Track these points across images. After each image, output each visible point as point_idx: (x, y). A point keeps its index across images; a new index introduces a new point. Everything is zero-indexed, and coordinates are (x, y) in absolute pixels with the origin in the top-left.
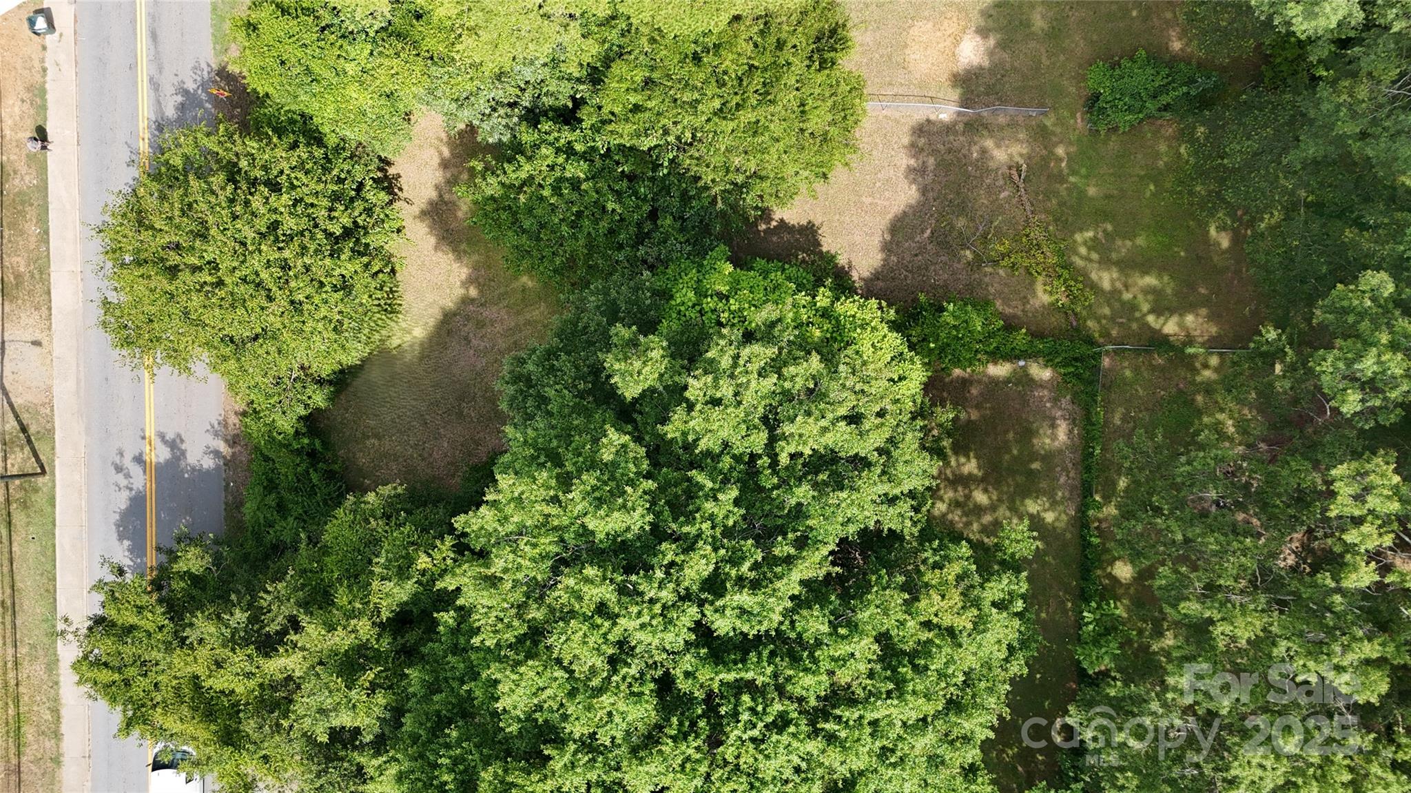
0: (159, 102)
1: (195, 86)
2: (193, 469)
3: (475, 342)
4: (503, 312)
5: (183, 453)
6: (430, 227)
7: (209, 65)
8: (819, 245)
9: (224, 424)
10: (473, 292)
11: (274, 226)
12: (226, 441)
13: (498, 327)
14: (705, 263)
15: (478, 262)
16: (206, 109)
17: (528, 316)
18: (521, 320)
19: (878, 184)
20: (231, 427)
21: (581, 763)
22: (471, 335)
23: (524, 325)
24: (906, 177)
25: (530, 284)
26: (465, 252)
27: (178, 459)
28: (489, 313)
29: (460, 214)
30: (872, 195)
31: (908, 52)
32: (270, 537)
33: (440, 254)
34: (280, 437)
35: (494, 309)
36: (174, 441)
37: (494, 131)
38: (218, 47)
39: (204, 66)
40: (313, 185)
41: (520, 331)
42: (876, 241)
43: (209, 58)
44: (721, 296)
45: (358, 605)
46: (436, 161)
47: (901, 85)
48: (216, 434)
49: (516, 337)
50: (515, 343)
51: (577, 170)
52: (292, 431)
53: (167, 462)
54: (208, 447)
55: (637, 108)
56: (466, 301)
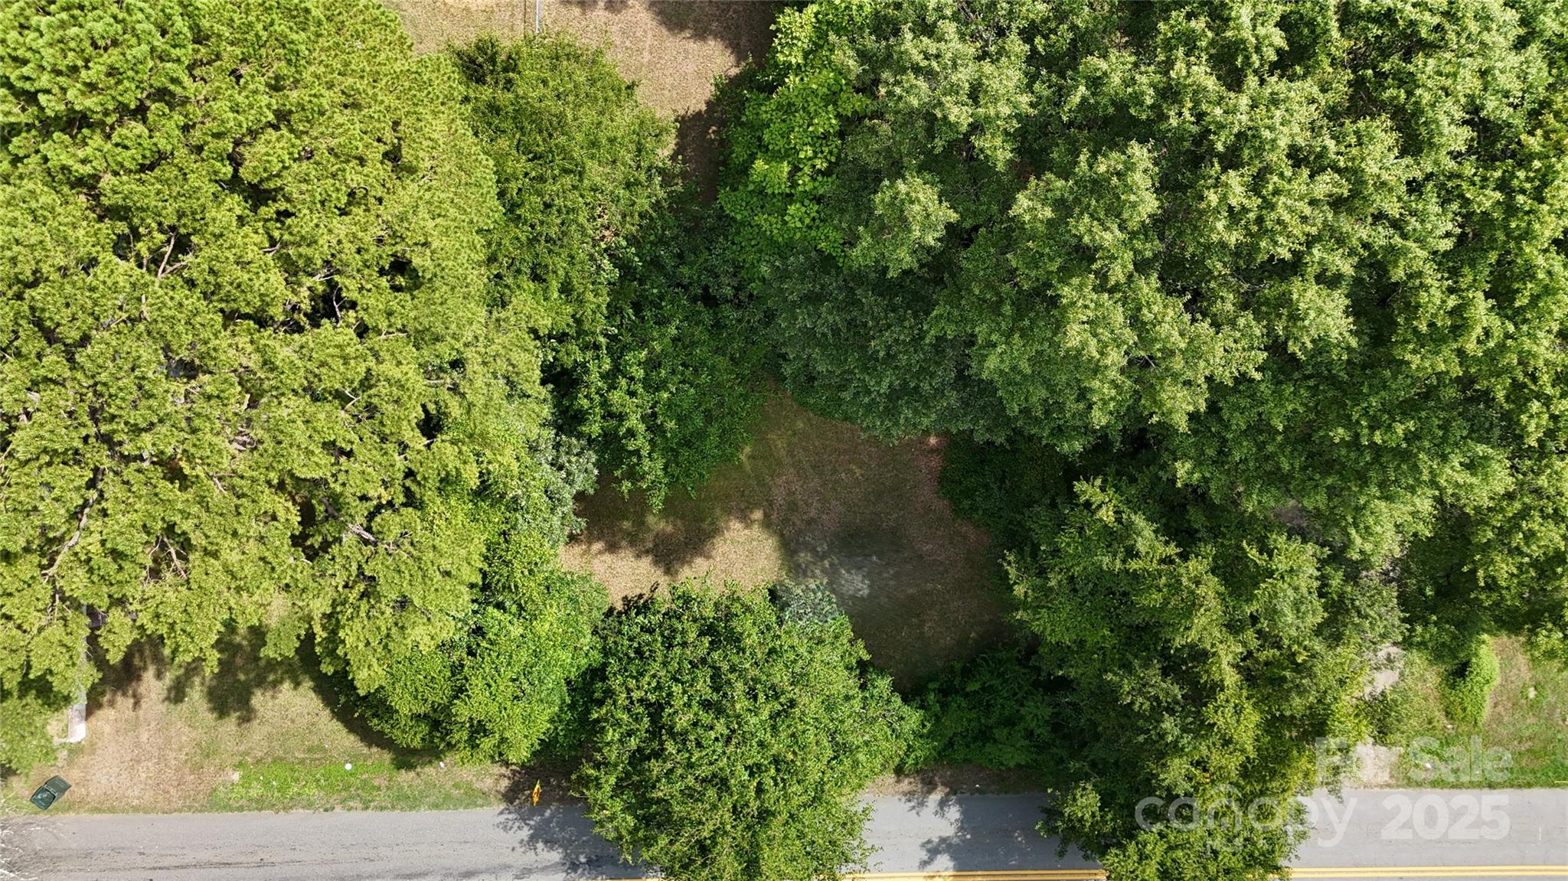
0: (545, 869)
1: (526, 828)
2: (961, 829)
3: (813, 513)
4: (780, 481)
5: (943, 840)
6: (683, 565)
7: (501, 813)
8: (699, 113)
9: (909, 795)
10: (758, 515)
11: (706, 705)
12: (929, 792)
13: (796, 486)
14: (739, 217)
15: (723, 510)
16: (552, 816)
17: (783, 453)
18: (787, 460)
19: (628, 44)
20: (912, 788)
21: (1418, 226)
22: (805, 517)
23: (793, 456)
24: (619, 12)
25: (748, 449)
26: (712, 523)
27: (950, 846)
28: (779, 496)
29: (670, 529)
30: (640, 51)
31: (474, 9)
32: (1043, 732)
33: (714, 553)
34: (928, 725)
35: (775, 491)
36: (929, 851)
37: (584, 470)
38: (480, 802)
39: (502, 818)
40: (656, 666)
41: (800, 461)
42: (693, 46)
43: (493, 812)
44: (796, 169)
45: (1163, 580)
46: (607, 558)
47: (512, 15)
48: (922, 804)
49: (807, 465)
50: (813, 467)
51: (635, 362)
52: (922, 712)
53: (953, 858)
54: (936, 813)
55: (566, 289)
56: (767, 524)
